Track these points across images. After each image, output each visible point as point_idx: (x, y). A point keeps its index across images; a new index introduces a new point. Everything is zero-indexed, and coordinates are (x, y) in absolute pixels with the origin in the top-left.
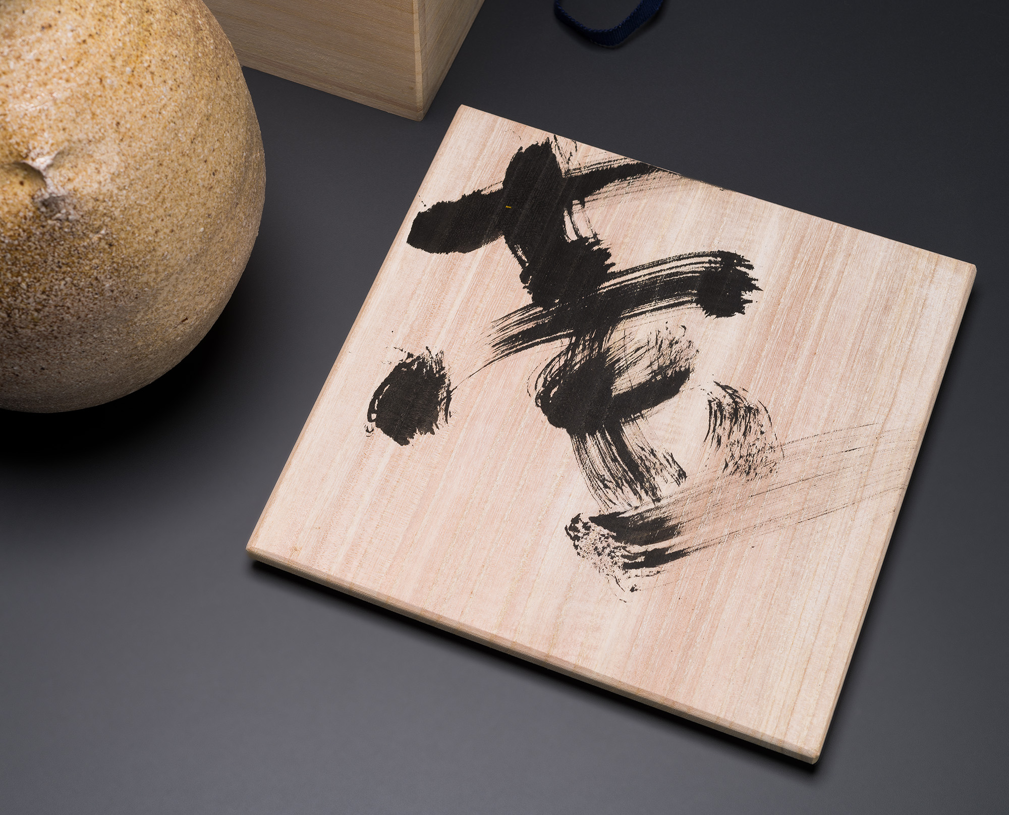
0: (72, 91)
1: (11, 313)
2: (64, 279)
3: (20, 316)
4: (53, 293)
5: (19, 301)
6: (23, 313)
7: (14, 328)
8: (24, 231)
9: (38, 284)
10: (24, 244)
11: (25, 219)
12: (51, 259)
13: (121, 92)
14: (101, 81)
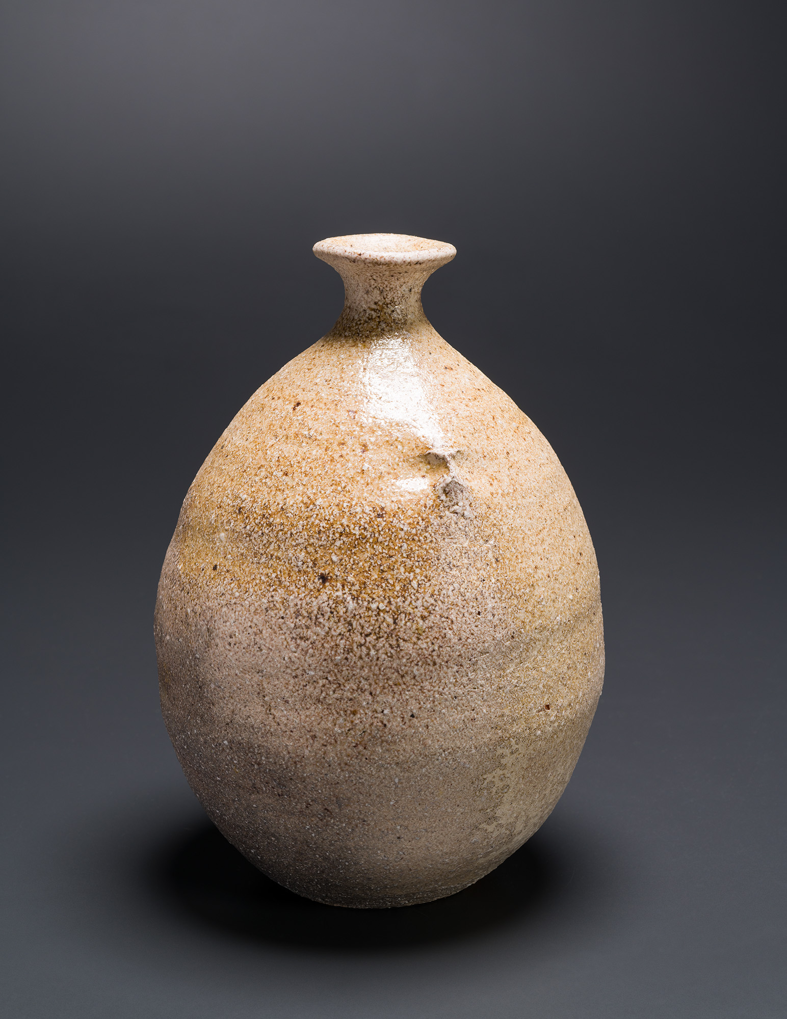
0: (471, 414)
1: (397, 618)
2: (452, 583)
3: (406, 622)
4: (441, 598)
5: (407, 603)
6: (409, 620)
7: (397, 640)
8: (423, 520)
9: (428, 584)
10: (420, 534)
11: (426, 507)
12: (443, 556)
13: (510, 434)
14: (494, 418)
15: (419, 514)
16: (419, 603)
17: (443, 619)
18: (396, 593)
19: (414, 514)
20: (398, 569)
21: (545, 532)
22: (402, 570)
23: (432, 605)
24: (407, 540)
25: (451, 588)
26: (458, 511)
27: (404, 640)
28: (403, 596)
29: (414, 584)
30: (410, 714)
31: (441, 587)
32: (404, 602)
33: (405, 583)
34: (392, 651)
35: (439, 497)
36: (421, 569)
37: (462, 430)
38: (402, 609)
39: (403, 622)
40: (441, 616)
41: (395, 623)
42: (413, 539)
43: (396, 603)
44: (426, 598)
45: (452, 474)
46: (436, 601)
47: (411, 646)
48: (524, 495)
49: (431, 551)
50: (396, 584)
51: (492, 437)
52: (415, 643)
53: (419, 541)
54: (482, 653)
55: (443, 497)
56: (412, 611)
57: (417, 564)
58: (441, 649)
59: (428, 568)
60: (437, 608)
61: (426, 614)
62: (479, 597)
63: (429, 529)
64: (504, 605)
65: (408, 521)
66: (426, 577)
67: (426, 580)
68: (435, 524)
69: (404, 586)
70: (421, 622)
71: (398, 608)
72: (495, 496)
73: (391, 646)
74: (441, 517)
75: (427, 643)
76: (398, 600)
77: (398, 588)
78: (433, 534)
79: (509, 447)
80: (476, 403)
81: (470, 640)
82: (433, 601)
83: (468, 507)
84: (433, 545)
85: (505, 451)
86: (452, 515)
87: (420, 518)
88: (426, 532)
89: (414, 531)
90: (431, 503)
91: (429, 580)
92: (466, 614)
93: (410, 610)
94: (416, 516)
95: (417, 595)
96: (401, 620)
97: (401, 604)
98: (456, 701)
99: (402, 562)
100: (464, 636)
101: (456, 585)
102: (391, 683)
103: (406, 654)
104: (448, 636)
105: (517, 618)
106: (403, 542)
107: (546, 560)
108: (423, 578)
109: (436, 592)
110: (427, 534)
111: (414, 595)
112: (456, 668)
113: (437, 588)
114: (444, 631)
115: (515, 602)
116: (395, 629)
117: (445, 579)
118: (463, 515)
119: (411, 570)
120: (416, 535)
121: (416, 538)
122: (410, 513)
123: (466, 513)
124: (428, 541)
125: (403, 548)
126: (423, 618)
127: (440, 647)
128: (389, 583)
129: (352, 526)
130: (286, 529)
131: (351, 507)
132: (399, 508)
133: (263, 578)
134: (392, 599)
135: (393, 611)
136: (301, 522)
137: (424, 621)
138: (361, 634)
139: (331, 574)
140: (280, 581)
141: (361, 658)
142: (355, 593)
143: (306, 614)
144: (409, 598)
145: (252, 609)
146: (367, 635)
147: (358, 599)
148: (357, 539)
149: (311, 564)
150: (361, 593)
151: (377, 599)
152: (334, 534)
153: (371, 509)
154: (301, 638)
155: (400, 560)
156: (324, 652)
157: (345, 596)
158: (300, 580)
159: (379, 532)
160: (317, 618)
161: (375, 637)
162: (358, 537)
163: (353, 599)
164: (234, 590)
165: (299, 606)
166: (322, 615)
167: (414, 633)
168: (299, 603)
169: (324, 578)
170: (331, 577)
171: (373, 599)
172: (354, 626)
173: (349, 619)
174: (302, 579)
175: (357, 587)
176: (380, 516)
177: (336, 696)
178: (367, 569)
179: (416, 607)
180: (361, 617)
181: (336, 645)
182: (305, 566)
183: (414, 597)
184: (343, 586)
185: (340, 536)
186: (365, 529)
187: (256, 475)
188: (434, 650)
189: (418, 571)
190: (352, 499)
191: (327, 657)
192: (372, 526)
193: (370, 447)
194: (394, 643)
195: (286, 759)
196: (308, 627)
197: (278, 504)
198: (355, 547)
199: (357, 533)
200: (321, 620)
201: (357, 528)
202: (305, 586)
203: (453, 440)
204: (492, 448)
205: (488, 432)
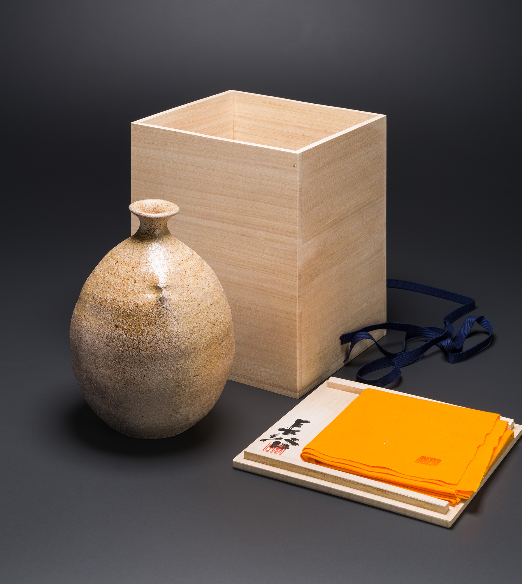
0: (176, 270)
1: (140, 343)
2: (160, 332)
3: (143, 344)
4: (156, 337)
5: (143, 337)
6: (144, 343)
7: (139, 350)
8: (151, 309)
9: (151, 332)
10: (150, 314)
11: (153, 305)
12: (158, 322)
13: (191, 278)
14: (185, 272)
15: (150, 307)
16: (148, 338)
17: (156, 344)
18: (140, 334)
19: (149, 307)
20: (141, 326)
21: (200, 314)
22: (143, 326)
23: (152, 339)
24: (145, 316)
25: (160, 333)
26: (164, 307)
27: (142, 350)
28: (142, 335)
29: (147, 331)
30: (143, 375)
31: (156, 333)
32: (142, 337)
33: (143, 331)
34: (137, 354)
35: (158, 302)
36: (149, 326)
37: (171, 277)
38: (142, 340)
39: (142, 344)
40: (155, 343)
41: (139, 344)
42: (147, 316)
43: (140, 337)
44: (150, 336)
45: (163, 294)
46: (154, 337)
47: (144, 352)
48: (192, 301)
49: (153, 320)
50: (140, 331)
51: (183, 279)
52: (145, 352)
53: (149, 316)
54: (170, 356)
55: (159, 302)
56: (145, 340)
57: (148, 324)
58: (155, 354)
59: (152, 326)
60: (154, 340)
61: (150, 342)
62: (170, 337)
63: (153, 313)
64: (179, 340)
65: (146, 309)
66: (151, 329)
67: (151, 330)
68: (156, 311)
69: (143, 332)
70: (148, 345)
71: (140, 339)
72: (180, 301)
73: (137, 352)
74: (158, 309)
75: (150, 352)
76: (140, 336)
77: (141, 332)
78: (154, 314)
79: (189, 283)
80: (180, 266)
81: (166, 352)
82: (153, 338)
83: (168, 306)
84: (154, 318)
85: (187, 285)
86: (162, 308)
87: (150, 309)
88: (152, 313)
89: (148, 313)
90: (155, 303)
91: (152, 330)
92: (165, 343)
93: (144, 340)
94: (149, 308)
95: (147, 335)
96: (141, 343)
97: (141, 338)
98: (160, 372)
99: (143, 323)
100: (163, 350)
101: (162, 332)
102: (137, 364)
103: (142, 355)
104: (157, 350)
105: (185, 345)
106: (144, 316)
107: (199, 324)
108: (150, 329)
109: (154, 335)
110: (152, 314)
111: (146, 335)
112: (160, 361)
113: (154, 333)
114: (156, 348)
115: (184, 339)
116: (139, 346)
117: (158, 330)
118: (166, 308)
119: (146, 326)
120: (148, 314)
121: (148, 315)
122: (147, 306)
123: (167, 308)
124: (153, 317)
125: (143, 319)
126: (149, 343)
127: (154, 353)
128: (138, 330)
129: (127, 309)
130: (106, 307)
131: (127, 302)
132: (143, 304)
133: (98, 323)
134: (138, 336)
135: (138, 340)
136: (111, 306)
137: (149, 344)
138: (127, 347)
139: (119, 325)
140: (103, 325)
141: (127, 355)
142: (126, 332)
143: (110, 338)
144: (144, 336)
145: (93, 333)
146: (129, 347)
147: (127, 335)
148: (128, 314)
149: (113, 321)
150: (128, 333)
151: (133, 335)
152: (121, 311)
153: (134, 304)
154: (108, 346)
155: (142, 323)
156: (115, 351)
157: (123, 333)
158: (109, 326)
159: (136, 312)
160: (113, 340)
161: (132, 348)
162: (128, 313)
163: (125, 335)
164: (89, 326)
165: (108, 335)
166: (115, 339)
167: (145, 348)
168: (108, 334)
169: (116, 326)
170: (119, 326)
171: (132, 335)
172: (125, 344)
173: (123, 341)
174: (109, 325)
175: (127, 331)
176: (137, 307)
177: (118, 366)
178: (131, 325)
179: (147, 339)
180: (127, 341)
181: (119, 349)
182: (111, 321)
183: (146, 336)
184: (122, 330)
185: (123, 312)
186: (131, 311)
187: (100, 286)
188: (152, 354)
189: (148, 327)
190: (128, 300)
191: (116, 353)
192: (134, 310)
193: (137, 281)
194: (138, 351)
195: (103, 386)
196: (110, 342)
197: (105, 298)
198: (127, 317)
199: (129, 312)
200: (114, 341)
201: (128, 310)
202: (110, 328)
203: (166, 281)
204: (182, 283)
205: (182, 278)
